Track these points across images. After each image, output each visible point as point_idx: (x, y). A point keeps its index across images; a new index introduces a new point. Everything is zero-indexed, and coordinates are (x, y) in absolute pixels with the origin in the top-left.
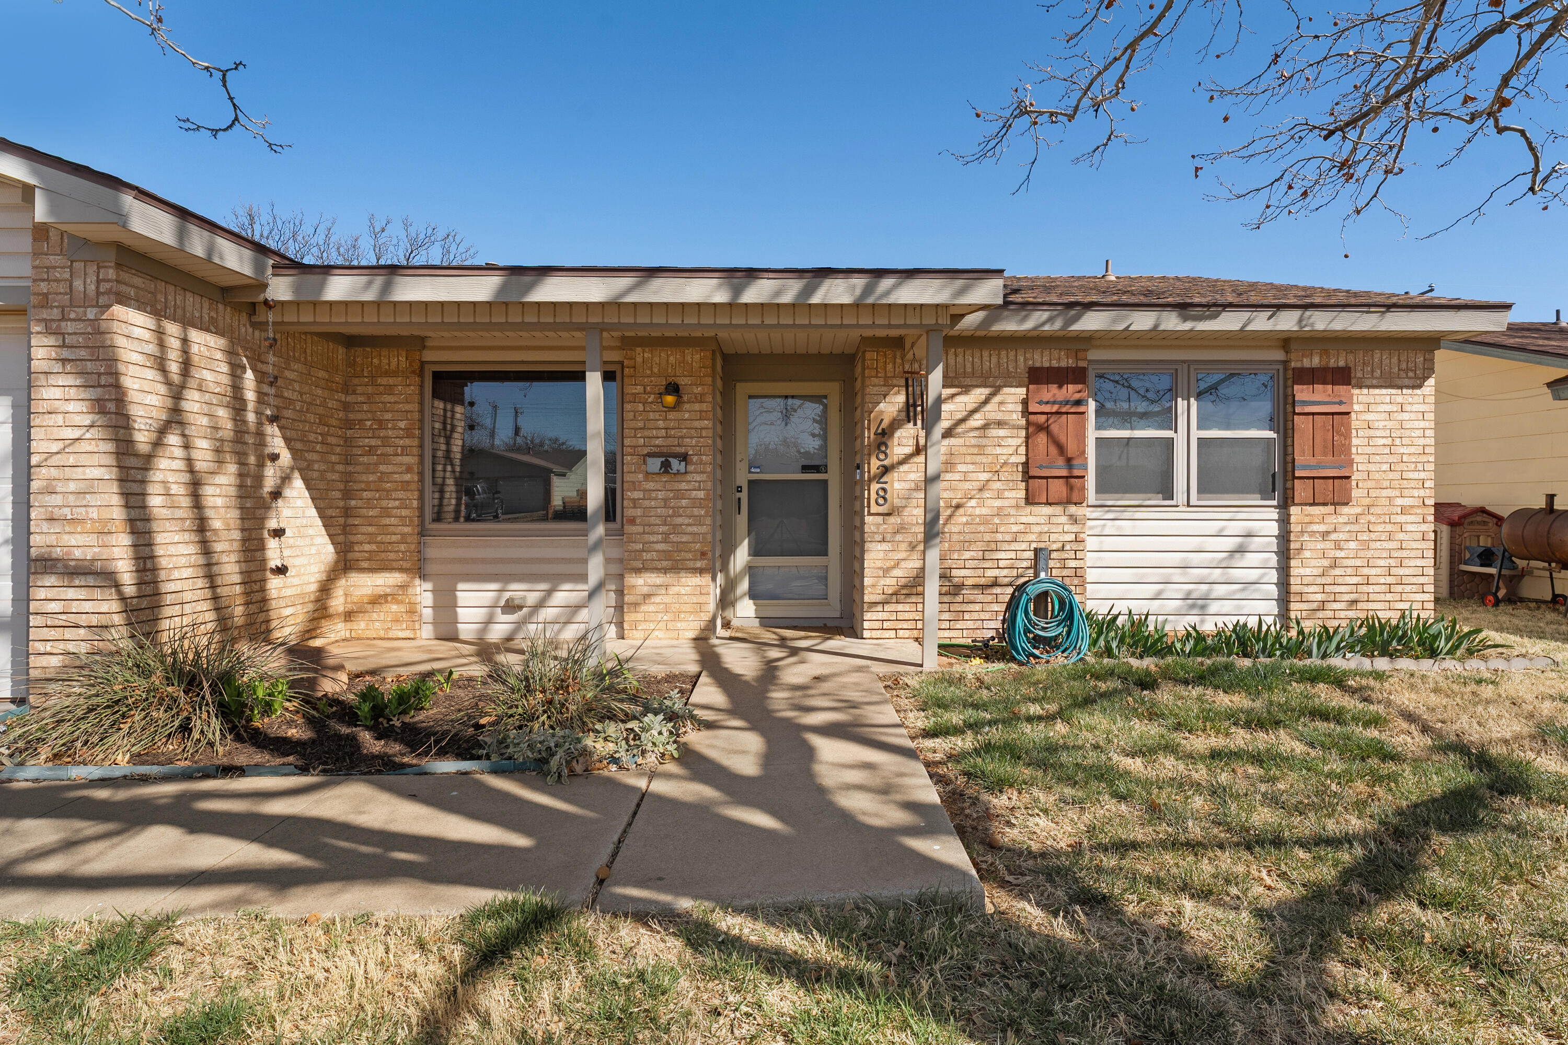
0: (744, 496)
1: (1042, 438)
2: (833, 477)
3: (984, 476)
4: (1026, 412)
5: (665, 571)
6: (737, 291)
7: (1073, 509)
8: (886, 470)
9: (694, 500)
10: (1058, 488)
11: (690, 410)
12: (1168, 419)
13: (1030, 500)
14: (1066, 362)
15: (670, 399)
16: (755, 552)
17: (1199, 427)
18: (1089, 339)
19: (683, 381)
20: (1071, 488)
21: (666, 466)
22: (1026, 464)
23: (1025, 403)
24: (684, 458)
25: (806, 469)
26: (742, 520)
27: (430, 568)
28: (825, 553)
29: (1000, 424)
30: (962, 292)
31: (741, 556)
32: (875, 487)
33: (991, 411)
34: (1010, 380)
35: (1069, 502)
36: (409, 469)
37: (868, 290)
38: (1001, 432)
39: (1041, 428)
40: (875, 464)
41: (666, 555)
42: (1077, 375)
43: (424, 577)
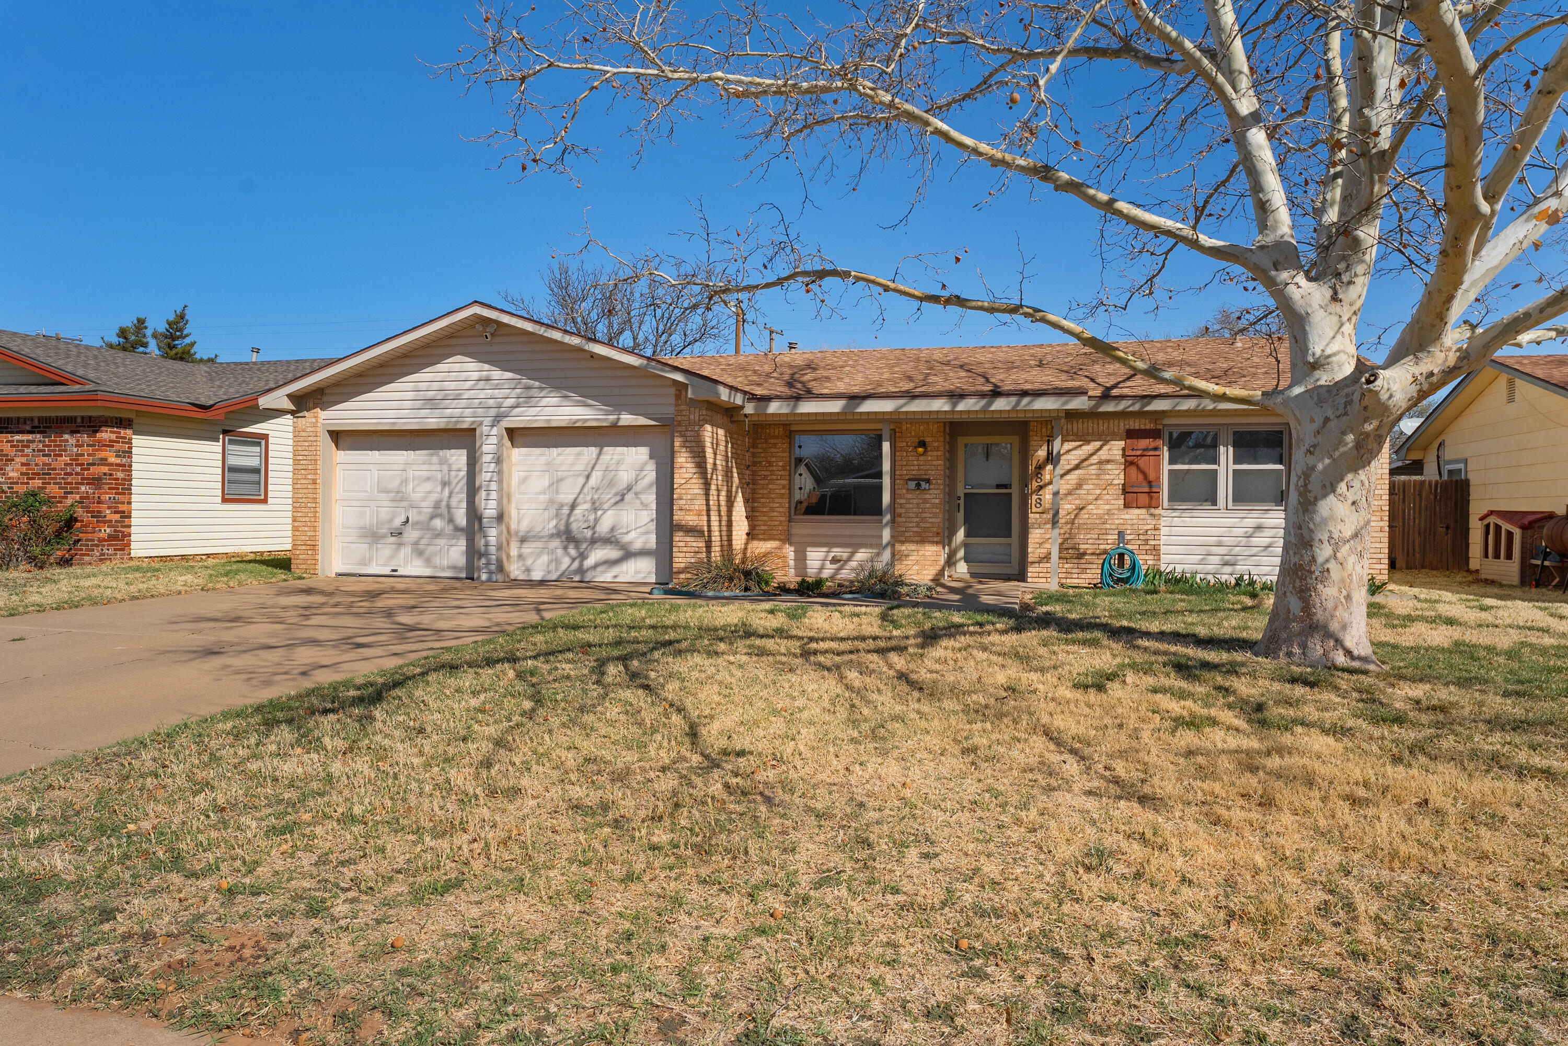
0: (962, 502)
1: (1133, 470)
2: (1015, 491)
3: (1098, 492)
4: (1124, 455)
5: (917, 542)
6: (955, 405)
7: (1152, 510)
8: (1041, 488)
9: (934, 506)
10: (1143, 498)
11: (932, 455)
12: (1215, 460)
13: (1127, 506)
14: (1149, 426)
15: (921, 450)
16: (967, 535)
17: (1234, 463)
18: (1163, 413)
19: (928, 440)
20: (1151, 498)
21: (918, 486)
22: (1124, 485)
23: (1124, 449)
24: (928, 481)
25: (999, 486)
26: (960, 516)
27: (794, 539)
28: (1010, 536)
29: (1108, 462)
30: (1065, 403)
31: (960, 535)
32: (1034, 497)
33: (1103, 454)
34: (1115, 437)
35: (1150, 506)
36: (784, 487)
37: (1018, 403)
38: (1109, 467)
39: (1131, 463)
40: (1035, 485)
41: (918, 534)
42: (1155, 434)
43: (790, 544)
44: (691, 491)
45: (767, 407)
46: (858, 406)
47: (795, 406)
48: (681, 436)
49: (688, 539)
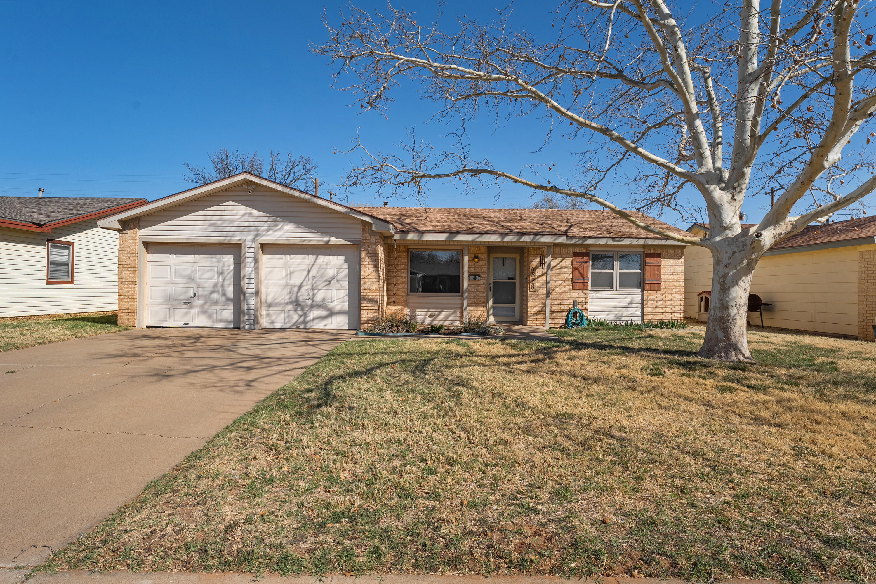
0: (492, 286)
1: (576, 272)
2: (517, 281)
3: (561, 282)
4: (572, 265)
5: (474, 306)
6: (503, 238)
7: (585, 291)
8: (534, 280)
9: (482, 288)
10: (581, 285)
11: (481, 263)
12: (612, 268)
13: (573, 288)
14: (584, 251)
15: (476, 260)
16: (494, 302)
17: (620, 269)
18: (590, 245)
19: (479, 255)
20: (584, 285)
21: (475, 278)
22: (572, 279)
23: (572, 262)
24: (479, 276)
25: (509, 279)
26: (491, 293)
27: (409, 305)
28: (514, 303)
29: (565, 268)
30: (556, 239)
31: (491, 303)
32: (531, 284)
33: (563, 264)
34: (568, 256)
35: (584, 289)
36: (405, 278)
37: (534, 238)
38: (566, 270)
39: (576, 269)
40: (531, 278)
41: (474, 302)
42: (586, 255)
43: (408, 308)
44: (371, 280)
45: (406, 237)
46: (454, 237)
47: (421, 237)
48: (365, 250)
49: (369, 305)
